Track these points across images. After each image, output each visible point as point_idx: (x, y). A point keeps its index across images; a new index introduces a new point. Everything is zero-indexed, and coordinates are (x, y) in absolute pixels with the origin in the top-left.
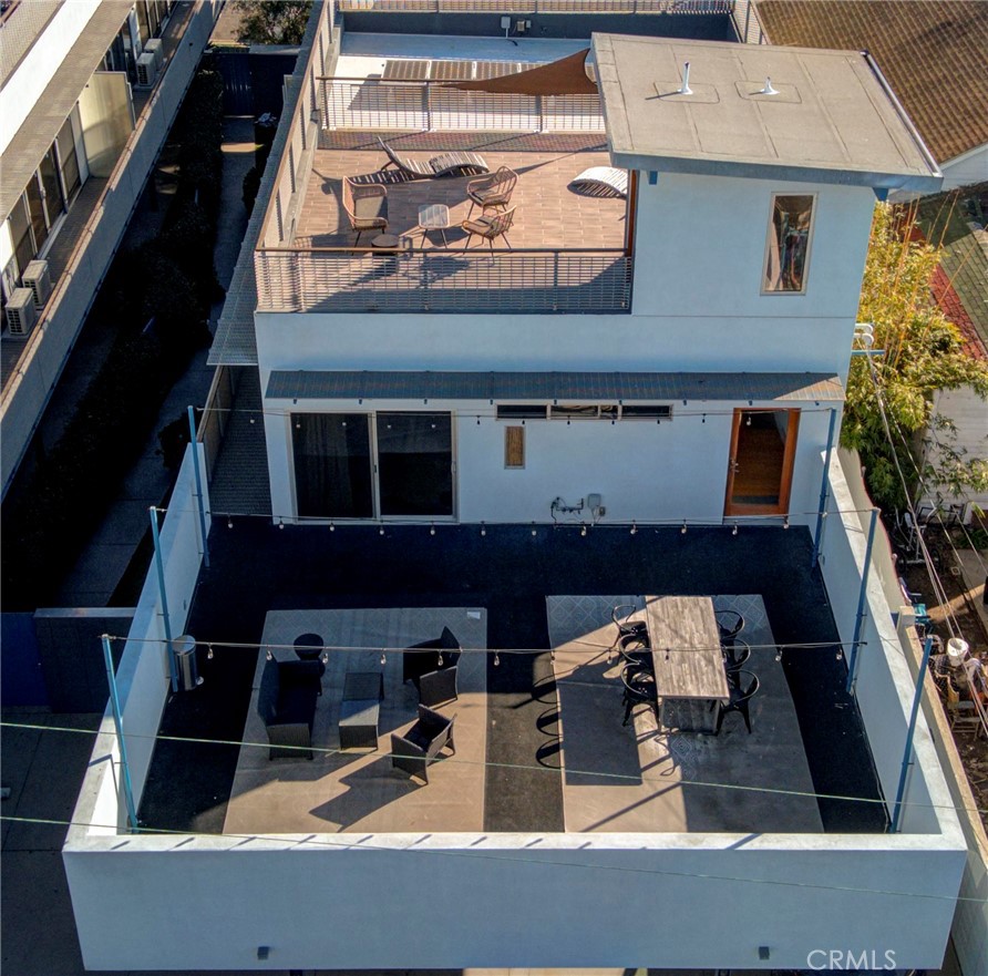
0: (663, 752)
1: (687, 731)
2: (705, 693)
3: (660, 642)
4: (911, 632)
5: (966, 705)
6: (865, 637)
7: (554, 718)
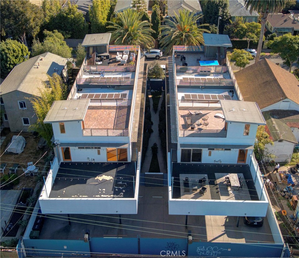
0: (232, 192)
1: (234, 190)
2: (237, 185)
3: (231, 179)
4: (262, 178)
5: (269, 188)
6: (257, 179)
7: (218, 188)
